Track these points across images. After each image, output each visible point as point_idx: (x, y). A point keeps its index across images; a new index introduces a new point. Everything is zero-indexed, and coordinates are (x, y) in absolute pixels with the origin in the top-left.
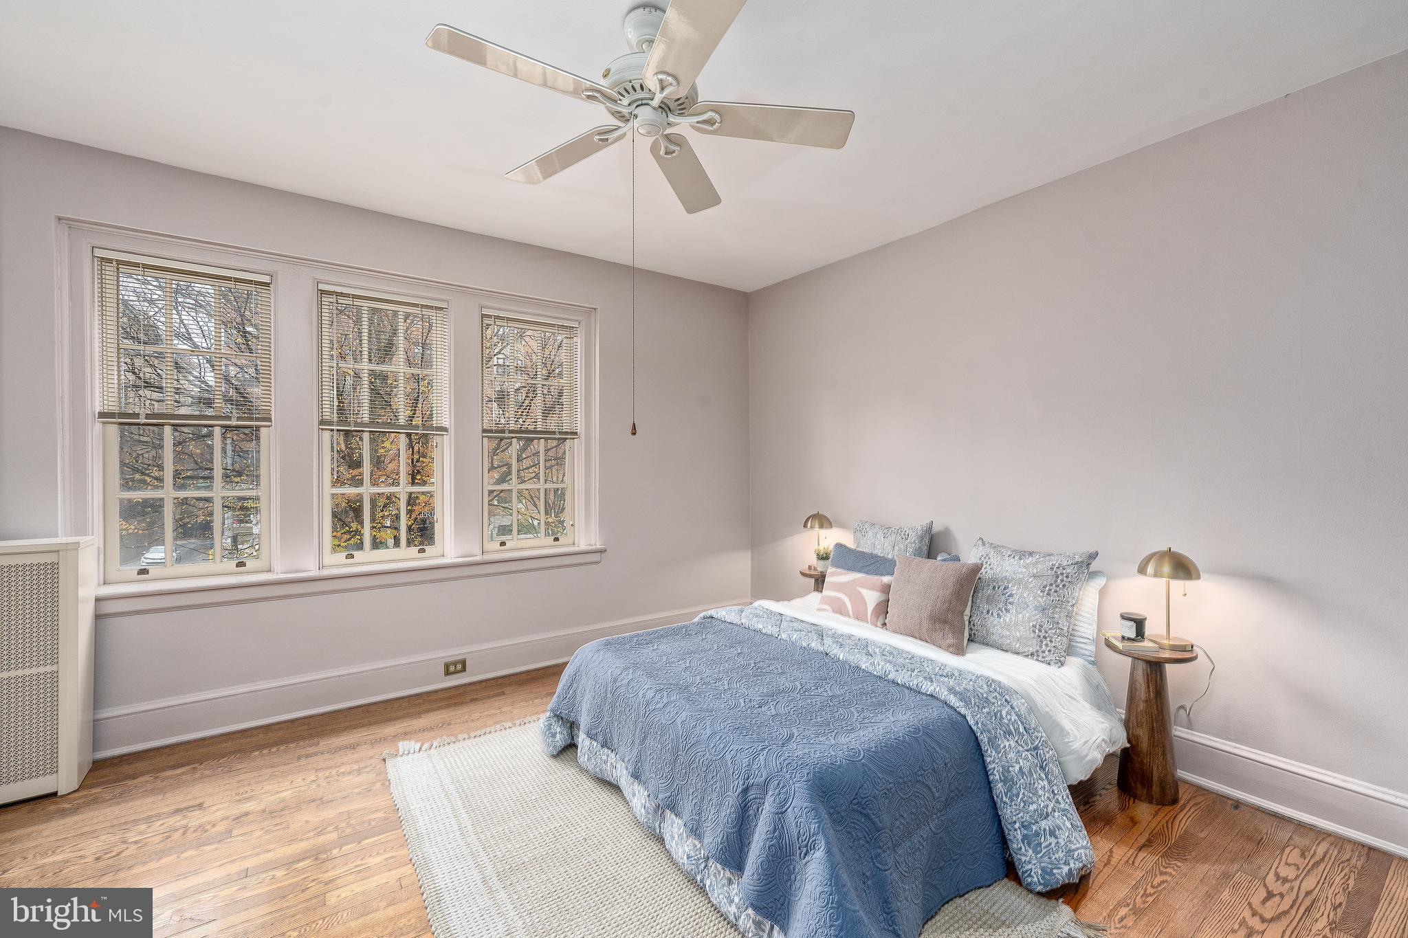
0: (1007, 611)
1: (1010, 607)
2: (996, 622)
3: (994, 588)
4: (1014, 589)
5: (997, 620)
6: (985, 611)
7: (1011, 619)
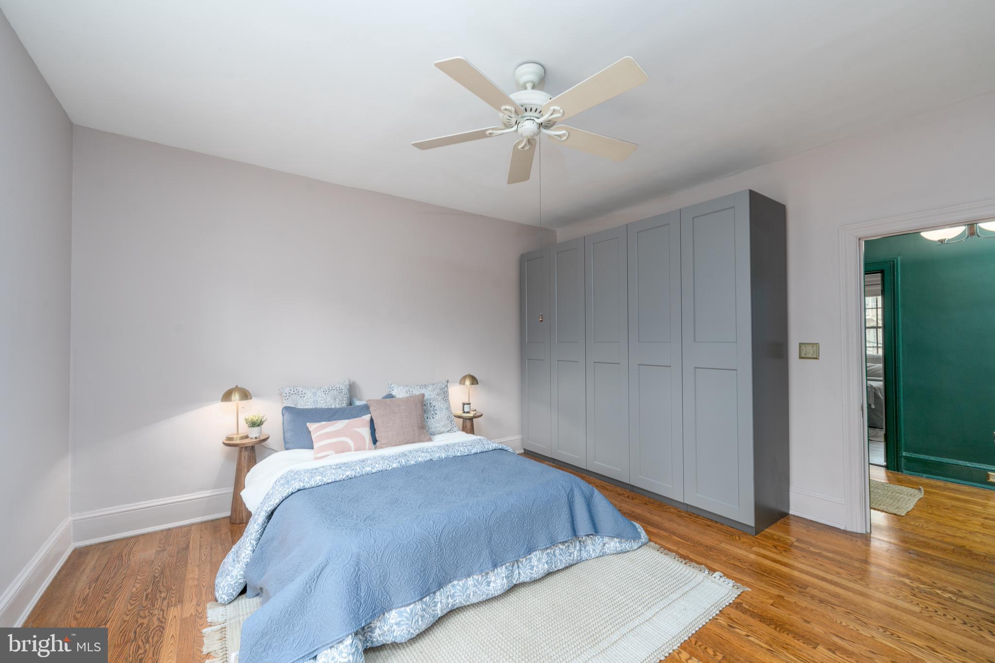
0: (436, 414)
1: (436, 412)
2: (433, 422)
3: (425, 405)
4: (434, 403)
5: (433, 420)
6: (426, 418)
7: (439, 417)
